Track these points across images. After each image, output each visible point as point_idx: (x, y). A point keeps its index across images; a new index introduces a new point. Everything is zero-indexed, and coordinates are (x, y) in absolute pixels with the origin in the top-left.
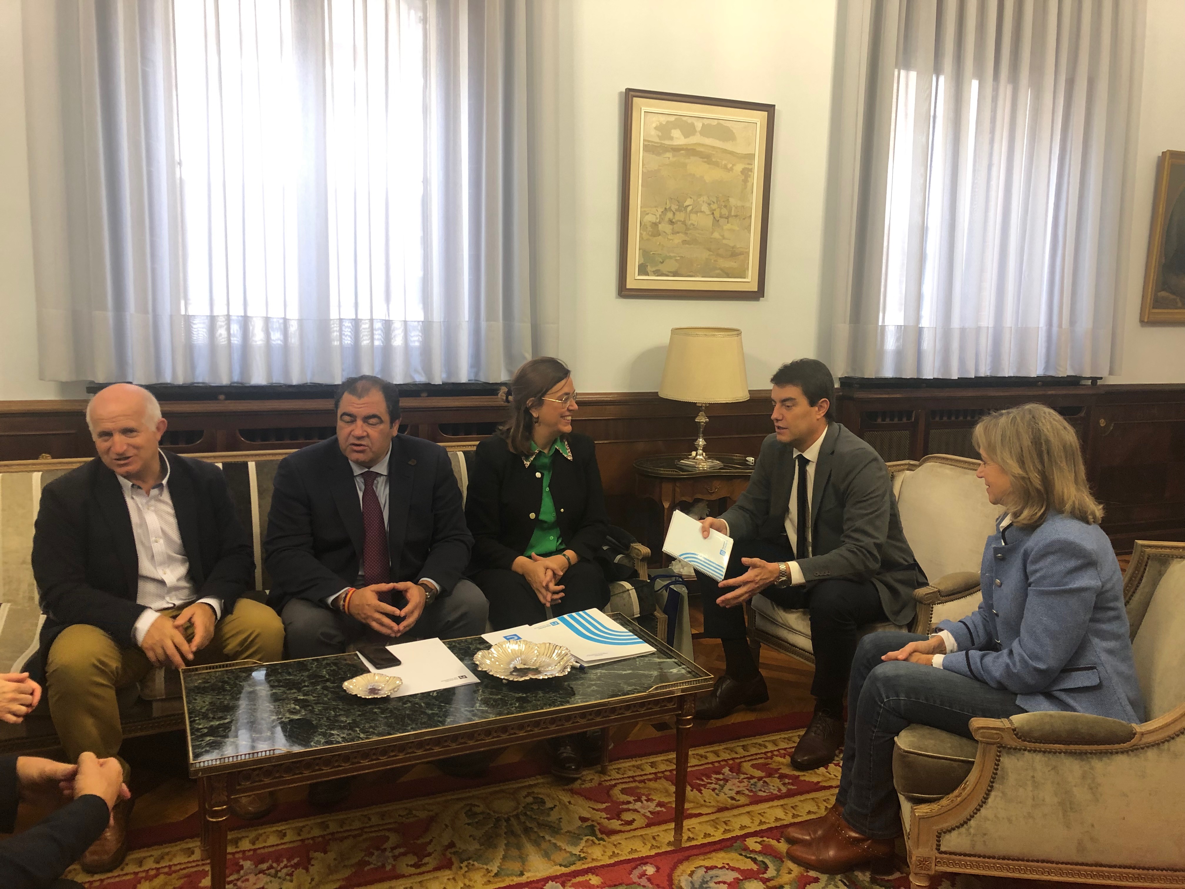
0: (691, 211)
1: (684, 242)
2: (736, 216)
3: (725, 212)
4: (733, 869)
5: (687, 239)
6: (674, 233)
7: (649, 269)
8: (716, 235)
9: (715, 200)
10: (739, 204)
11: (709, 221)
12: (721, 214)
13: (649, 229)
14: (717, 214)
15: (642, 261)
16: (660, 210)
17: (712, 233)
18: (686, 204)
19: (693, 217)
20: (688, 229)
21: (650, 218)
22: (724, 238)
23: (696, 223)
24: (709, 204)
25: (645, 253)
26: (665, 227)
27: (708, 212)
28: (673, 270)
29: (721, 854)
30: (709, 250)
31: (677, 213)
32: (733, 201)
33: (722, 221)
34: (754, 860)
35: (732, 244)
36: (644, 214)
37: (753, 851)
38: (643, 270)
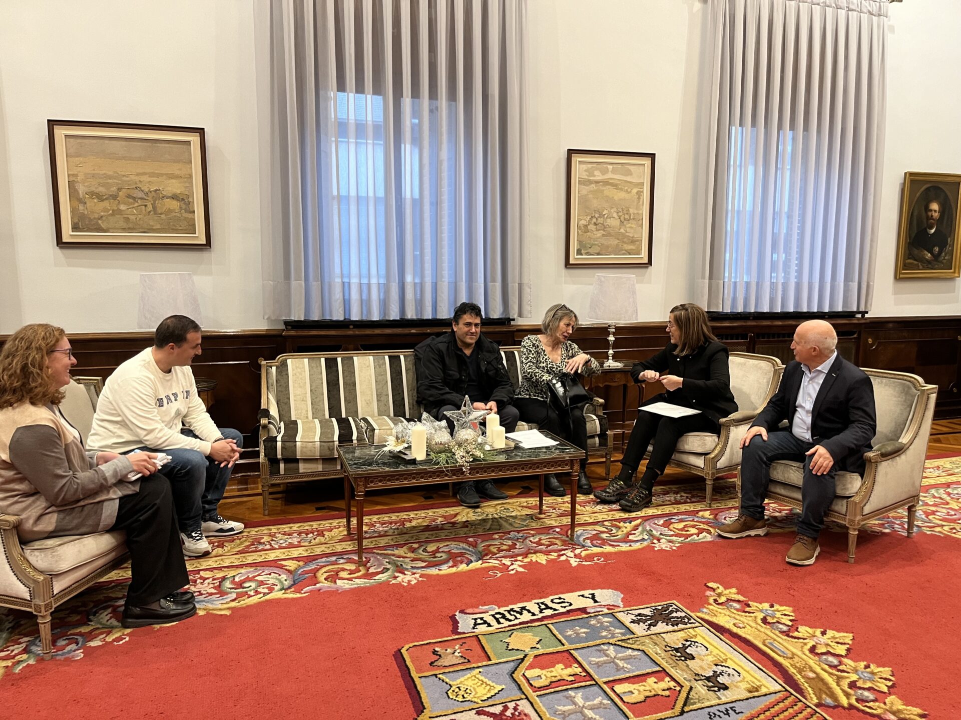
0: (607, 218)
1: (603, 235)
2: (634, 219)
3: (627, 217)
4: (597, 530)
5: (605, 233)
6: (597, 230)
7: (583, 252)
8: (622, 230)
9: (621, 210)
10: (636, 212)
11: (618, 222)
12: (624, 218)
13: (582, 228)
14: (622, 218)
15: (579, 247)
16: (589, 218)
17: (620, 228)
18: (604, 213)
19: (608, 220)
20: (605, 228)
21: (583, 222)
22: (627, 232)
23: (610, 224)
24: (618, 213)
25: (580, 242)
26: (592, 227)
27: (617, 217)
28: (597, 251)
30: (618, 239)
31: (599, 219)
32: (631, 211)
33: (625, 222)
35: (631, 235)
36: (579, 220)
37: (606, 526)
38: (579, 252)
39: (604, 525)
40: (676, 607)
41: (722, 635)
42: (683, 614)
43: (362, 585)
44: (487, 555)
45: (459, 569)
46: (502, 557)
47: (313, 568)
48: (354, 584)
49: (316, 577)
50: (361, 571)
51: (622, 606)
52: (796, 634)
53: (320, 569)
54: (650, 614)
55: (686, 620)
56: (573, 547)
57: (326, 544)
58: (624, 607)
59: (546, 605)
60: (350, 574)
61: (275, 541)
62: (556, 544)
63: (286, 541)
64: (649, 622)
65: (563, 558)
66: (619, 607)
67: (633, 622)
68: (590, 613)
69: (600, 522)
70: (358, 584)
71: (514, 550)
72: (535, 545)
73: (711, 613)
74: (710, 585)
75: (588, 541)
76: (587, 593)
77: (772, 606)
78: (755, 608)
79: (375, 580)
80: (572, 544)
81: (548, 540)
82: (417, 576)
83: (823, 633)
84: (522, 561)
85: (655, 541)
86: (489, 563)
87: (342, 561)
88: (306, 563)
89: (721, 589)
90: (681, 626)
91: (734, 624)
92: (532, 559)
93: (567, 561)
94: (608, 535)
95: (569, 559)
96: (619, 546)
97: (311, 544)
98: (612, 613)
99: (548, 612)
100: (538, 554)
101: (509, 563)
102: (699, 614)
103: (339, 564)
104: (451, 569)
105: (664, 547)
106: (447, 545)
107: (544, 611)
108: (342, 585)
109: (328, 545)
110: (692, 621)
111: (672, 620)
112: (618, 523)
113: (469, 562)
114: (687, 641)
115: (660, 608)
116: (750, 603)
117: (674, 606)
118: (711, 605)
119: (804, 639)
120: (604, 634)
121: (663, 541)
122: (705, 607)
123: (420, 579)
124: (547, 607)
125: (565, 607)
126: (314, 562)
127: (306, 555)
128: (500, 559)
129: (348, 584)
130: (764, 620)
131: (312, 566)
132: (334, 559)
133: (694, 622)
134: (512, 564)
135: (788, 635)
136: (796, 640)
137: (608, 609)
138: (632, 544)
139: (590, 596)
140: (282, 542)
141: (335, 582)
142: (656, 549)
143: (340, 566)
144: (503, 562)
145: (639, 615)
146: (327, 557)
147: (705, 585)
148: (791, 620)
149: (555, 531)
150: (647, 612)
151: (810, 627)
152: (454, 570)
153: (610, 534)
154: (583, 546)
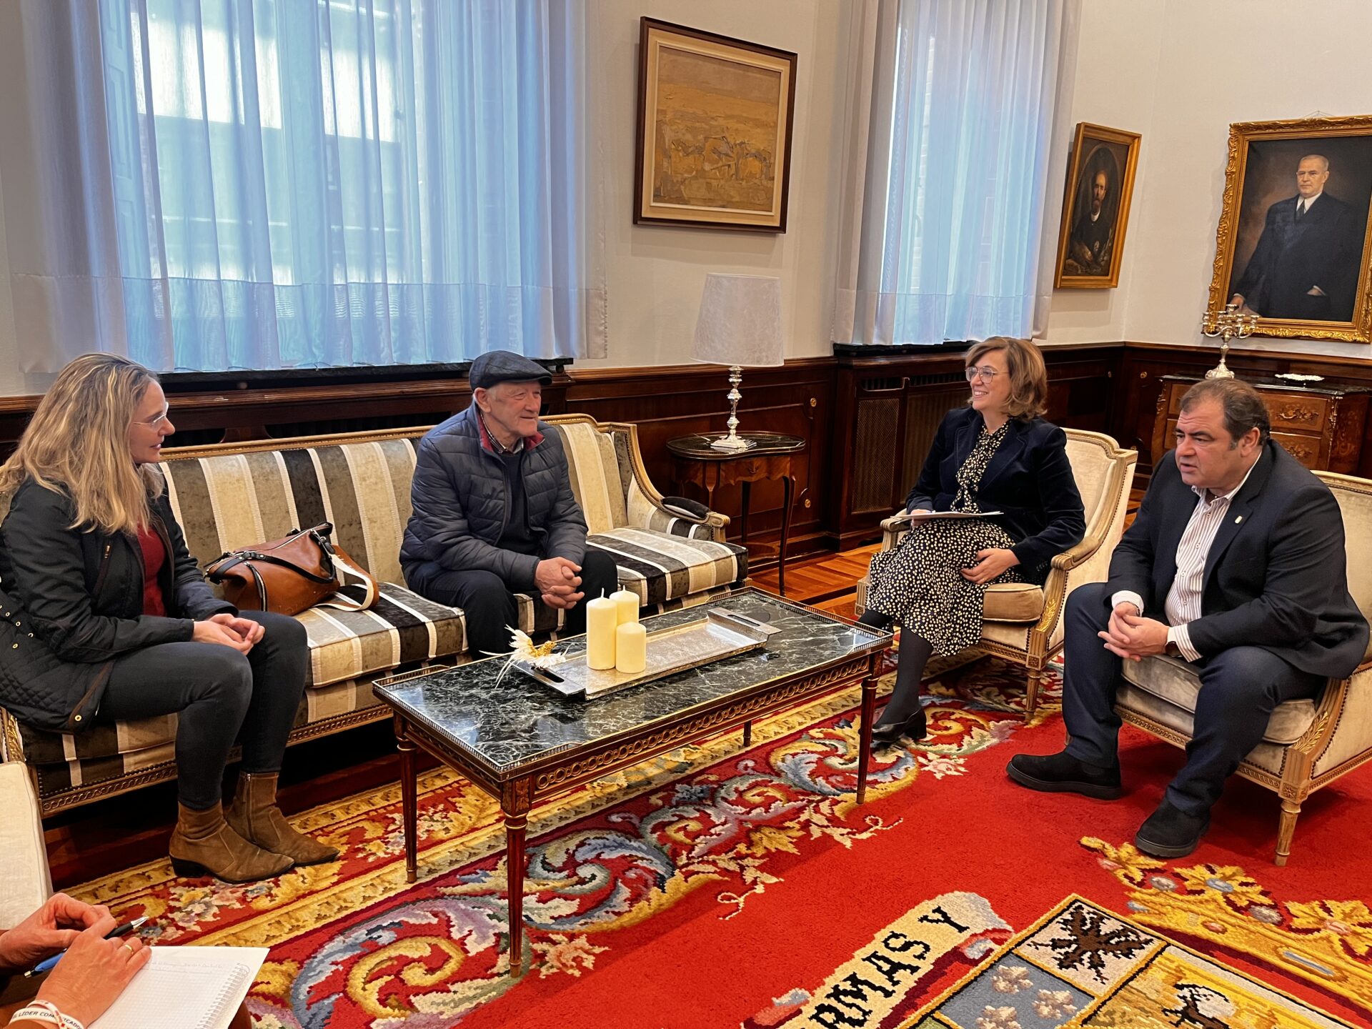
4: (812, 752)
29: (797, 744)
34: (824, 744)
37: (819, 739)
39: (813, 738)
40: (1092, 910)
41: (1212, 955)
42: (1118, 926)
43: (483, 1000)
44: (675, 854)
45: (654, 903)
46: (709, 853)
47: (328, 973)
48: (462, 1001)
49: (355, 1003)
50: (448, 958)
51: (1009, 928)
52: (1296, 923)
53: (348, 971)
54: (1065, 935)
55: (1133, 937)
56: (810, 802)
57: (312, 893)
58: (1017, 931)
59: (887, 960)
60: (431, 971)
61: (179, 909)
62: (777, 800)
63: (208, 905)
64: (1086, 957)
65: (816, 833)
66: (1005, 931)
67: (1061, 966)
68: (975, 963)
69: (801, 732)
70: (469, 999)
71: (718, 829)
72: (741, 809)
73: (1152, 911)
74: (1085, 841)
75: (820, 780)
76: (926, 907)
77: (1213, 872)
78: (1195, 881)
79: (499, 975)
80: (803, 794)
81: (755, 791)
82: (582, 941)
83: (1328, 911)
84: (753, 856)
85: (922, 760)
86: (698, 873)
87: (386, 937)
88: (301, 963)
89: (1111, 852)
90: (1141, 955)
91: (1205, 925)
92: (765, 842)
93: (827, 838)
94: (842, 761)
95: (828, 831)
96: (876, 782)
97: (278, 901)
98: (1010, 952)
99: (907, 981)
100: (767, 831)
101: (733, 866)
102: (1137, 917)
103: (384, 946)
104: (637, 906)
105: (943, 767)
106: (582, 844)
107: (897, 976)
108: (434, 1010)
109: (321, 897)
110: (1143, 937)
111: (1113, 942)
112: (830, 730)
113: (660, 882)
114: (1181, 987)
115: (1067, 916)
116: (1178, 870)
117: (1086, 909)
118: (1134, 891)
119: (1318, 930)
120: (1045, 1011)
121: (931, 756)
122: (1130, 899)
123: (597, 950)
124: (896, 967)
125: (921, 957)
126: (320, 957)
127: (285, 938)
128: (711, 857)
129: (445, 1004)
130: (1230, 902)
131: (322, 969)
132: (360, 934)
133: (1149, 937)
134: (742, 868)
135: (1290, 929)
136: (1310, 937)
137: (995, 940)
138: (894, 772)
139: (939, 916)
140: (198, 909)
141: (411, 1006)
142: (939, 776)
143: (393, 952)
144: (722, 864)
145: (1056, 944)
146: (341, 933)
147: (1079, 842)
148: (1263, 893)
149: (746, 767)
150: (1057, 931)
151: (1302, 902)
152: (643, 909)
153: (841, 756)
154: (825, 796)
